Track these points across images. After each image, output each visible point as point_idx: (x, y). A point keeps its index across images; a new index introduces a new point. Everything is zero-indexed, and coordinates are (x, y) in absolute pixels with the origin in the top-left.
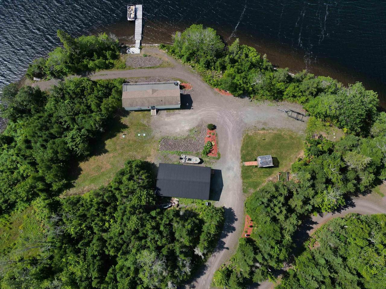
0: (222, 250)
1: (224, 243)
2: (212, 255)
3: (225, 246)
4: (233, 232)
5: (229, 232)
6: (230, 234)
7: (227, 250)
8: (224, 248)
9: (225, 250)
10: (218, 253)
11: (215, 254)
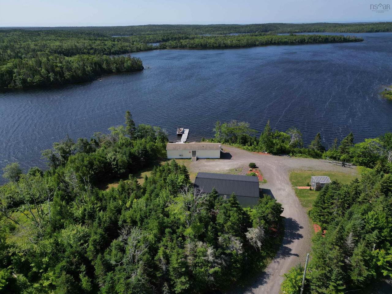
0: (289, 257)
1: (290, 250)
2: (273, 261)
3: (292, 252)
4: (300, 239)
5: (294, 239)
6: (296, 241)
7: (296, 257)
8: (291, 254)
9: (292, 257)
10: (283, 260)
11: (278, 260)
